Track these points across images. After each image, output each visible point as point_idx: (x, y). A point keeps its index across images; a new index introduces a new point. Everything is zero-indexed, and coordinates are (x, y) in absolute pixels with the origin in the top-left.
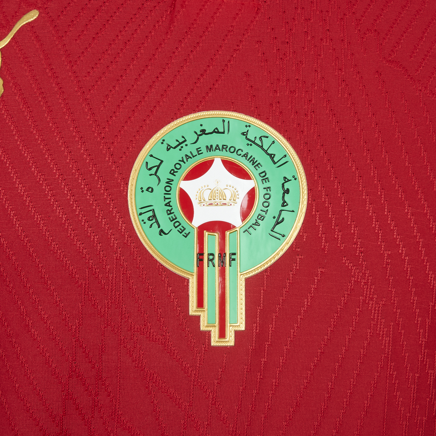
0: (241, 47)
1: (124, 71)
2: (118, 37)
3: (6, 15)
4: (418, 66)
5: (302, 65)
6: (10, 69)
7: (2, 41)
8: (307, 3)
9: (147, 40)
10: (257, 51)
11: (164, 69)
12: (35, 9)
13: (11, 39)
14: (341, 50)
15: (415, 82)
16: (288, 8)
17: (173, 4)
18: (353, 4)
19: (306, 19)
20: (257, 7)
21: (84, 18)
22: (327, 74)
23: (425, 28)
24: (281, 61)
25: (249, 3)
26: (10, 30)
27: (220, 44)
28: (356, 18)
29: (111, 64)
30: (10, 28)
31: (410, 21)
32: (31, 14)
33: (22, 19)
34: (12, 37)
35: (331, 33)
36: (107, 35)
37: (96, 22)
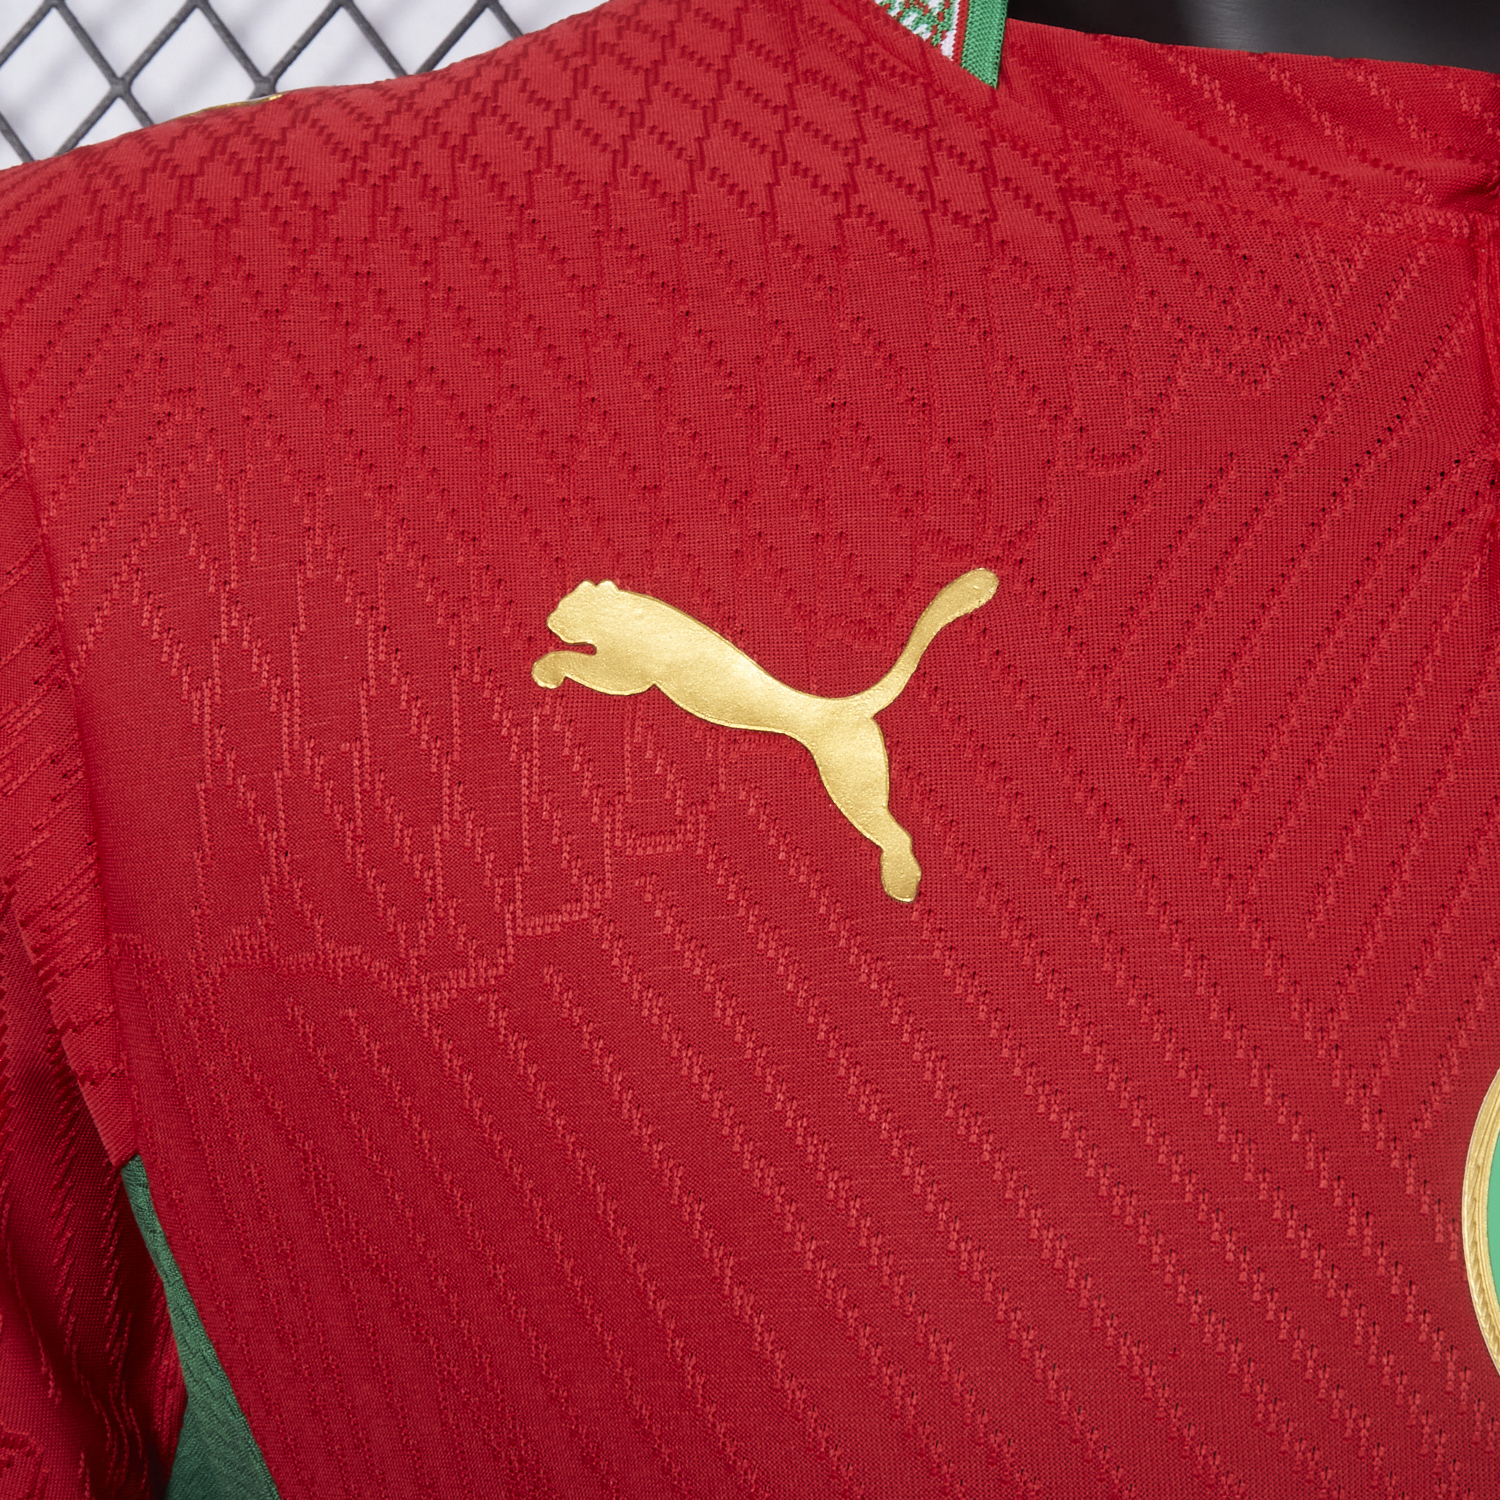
32: (968, 585)
34: (911, 670)
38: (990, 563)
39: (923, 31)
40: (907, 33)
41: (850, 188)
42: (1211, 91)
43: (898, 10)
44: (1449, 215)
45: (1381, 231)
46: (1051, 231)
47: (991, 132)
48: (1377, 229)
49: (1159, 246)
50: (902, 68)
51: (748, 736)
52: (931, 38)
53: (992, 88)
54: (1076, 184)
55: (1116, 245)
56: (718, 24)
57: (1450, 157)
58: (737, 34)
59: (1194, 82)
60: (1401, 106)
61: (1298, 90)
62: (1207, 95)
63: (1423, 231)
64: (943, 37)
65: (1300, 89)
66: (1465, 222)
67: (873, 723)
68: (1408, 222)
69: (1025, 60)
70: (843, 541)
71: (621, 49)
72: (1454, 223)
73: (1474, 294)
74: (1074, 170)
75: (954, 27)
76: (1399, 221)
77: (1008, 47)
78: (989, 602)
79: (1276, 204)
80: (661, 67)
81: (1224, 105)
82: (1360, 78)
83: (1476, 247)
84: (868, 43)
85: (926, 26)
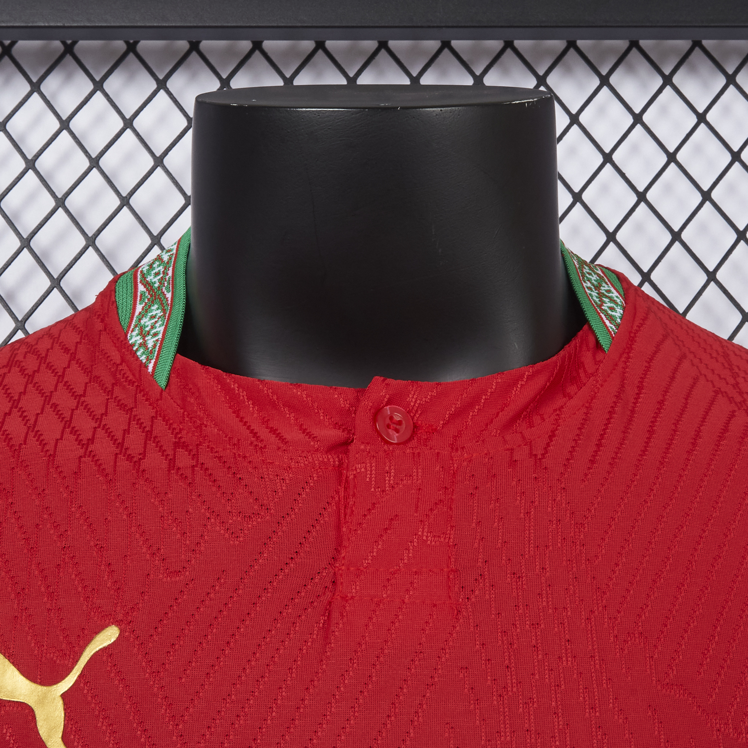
0: (436, 679)
1: (258, 730)
2: (246, 671)
3: (67, 635)
4: (712, 688)
5: (533, 704)
6: (80, 730)
7: (63, 681)
8: (532, 596)
9: (291, 674)
10: (461, 685)
11: (321, 725)
12: (113, 624)
13: (78, 678)
14: (591, 674)
15: (708, 718)
16: (504, 606)
17: (327, 610)
18: (603, 592)
19: (533, 624)
20: (457, 610)
21: (191, 639)
22: (572, 718)
23: (717, 619)
24: (500, 699)
25: (444, 603)
26: (76, 661)
27: (404, 677)
28: (609, 616)
29: (237, 719)
30: (74, 657)
31: (693, 609)
32: (107, 633)
33: (93, 642)
34: (78, 673)
35: (573, 647)
36: (228, 669)
37: (209, 646)
38: (118, 623)
39: (143, 358)
40: (137, 358)
41: (91, 440)
42: (243, 396)
43: (137, 347)
44: (329, 457)
45: (298, 465)
46: (165, 464)
47: (156, 412)
48: (297, 464)
49: (206, 473)
50: (131, 377)
51: (9, 703)
52: (146, 362)
53: (162, 390)
54: (183, 440)
55: (188, 472)
56: (67, 350)
57: (335, 428)
58: (73, 357)
59: (237, 392)
60: (316, 405)
61: (275, 397)
62: (242, 398)
63: (317, 464)
64: (150, 362)
65: (276, 397)
66: (337, 459)
67: (60, 698)
68: (310, 461)
69: (178, 376)
70: (59, 612)
71: (23, 364)
72: (331, 460)
73: (337, 492)
74: (184, 432)
75: (155, 358)
76: (306, 460)
77: (173, 369)
78: (115, 641)
79: (257, 453)
80: (36, 374)
81: (248, 402)
82: (299, 393)
83: (342, 470)
84: (121, 364)
85: (145, 356)
